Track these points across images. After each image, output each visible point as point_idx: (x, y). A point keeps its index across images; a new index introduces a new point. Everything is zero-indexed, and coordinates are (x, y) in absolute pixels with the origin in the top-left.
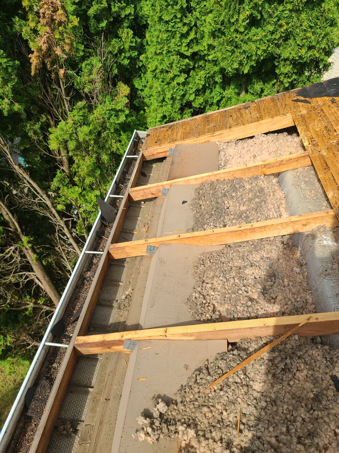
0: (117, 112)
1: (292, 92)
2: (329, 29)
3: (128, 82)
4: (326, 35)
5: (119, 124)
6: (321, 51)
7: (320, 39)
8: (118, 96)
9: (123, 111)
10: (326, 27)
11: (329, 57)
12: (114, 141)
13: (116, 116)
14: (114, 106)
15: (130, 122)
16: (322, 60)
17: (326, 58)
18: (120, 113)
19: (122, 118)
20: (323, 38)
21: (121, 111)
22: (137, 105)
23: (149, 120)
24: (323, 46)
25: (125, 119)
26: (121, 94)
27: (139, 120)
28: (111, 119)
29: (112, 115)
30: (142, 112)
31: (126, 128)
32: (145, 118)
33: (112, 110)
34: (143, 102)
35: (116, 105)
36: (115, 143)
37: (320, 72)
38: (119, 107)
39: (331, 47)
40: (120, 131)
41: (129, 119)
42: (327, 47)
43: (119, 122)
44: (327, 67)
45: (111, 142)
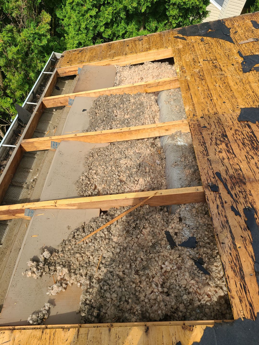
0: (40, 37)
1: (175, 31)
3: (52, 12)
5: (42, 46)
8: (42, 22)
9: (46, 36)
11: (207, 6)
12: (39, 61)
13: (39, 39)
14: (37, 31)
15: (52, 46)
16: (201, 8)
17: (204, 6)
18: (43, 37)
19: (44, 42)
21: (43, 35)
22: (59, 32)
23: (68, 46)
25: (47, 42)
26: (44, 21)
27: (60, 45)
28: (35, 41)
29: (35, 38)
30: (62, 38)
32: (65, 44)
33: (35, 33)
34: (64, 31)
35: (40, 30)
36: (40, 63)
37: (200, 18)
38: (42, 32)
40: (44, 53)
41: (52, 44)
43: (42, 45)
44: (205, 14)
45: (37, 62)
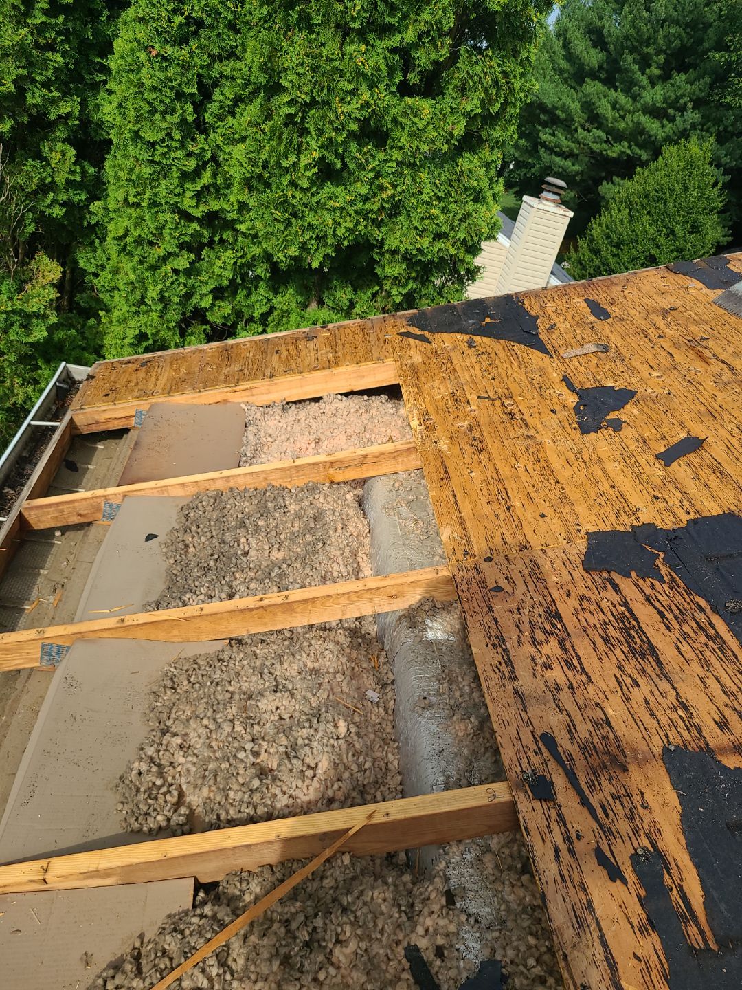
0: (27, 320)
1: (400, 317)
2: (470, 206)
3: (63, 255)
4: (466, 216)
5: (31, 344)
6: (459, 243)
7: (456, 223)
8: (34, 282)
9: (45, 317)
10: (467, 203)
11: (474, 256)
12: (20, 381)
13: (23, 326)
14: (18, 305)
15: (62, 341)
16: (462, 261)
17: (468, 258)
18: (34, 321)
19: (39, 333)
20: (461, 220)
21: (37, 315)
22: (82, 305)
23: (108, 340)
24: (461, 236)
25: (45, 334)
26: (40, 279)
27: (85, 338)
28: (10, 331)
29: (12, 324)
30: (92, 321)
31: (50, 351)
32: (101, 335)
33: (14, 311)
34: (98, 301)
35: (27, 302)
36: (23, 384)
37: (461, 281)
38: (33, 307)
39: (475, 239)
40: (36, 360)
41: (61, 334)
42: (469, 238)
43: (31, 340)
44: (473, 273)
45: (12, 382)
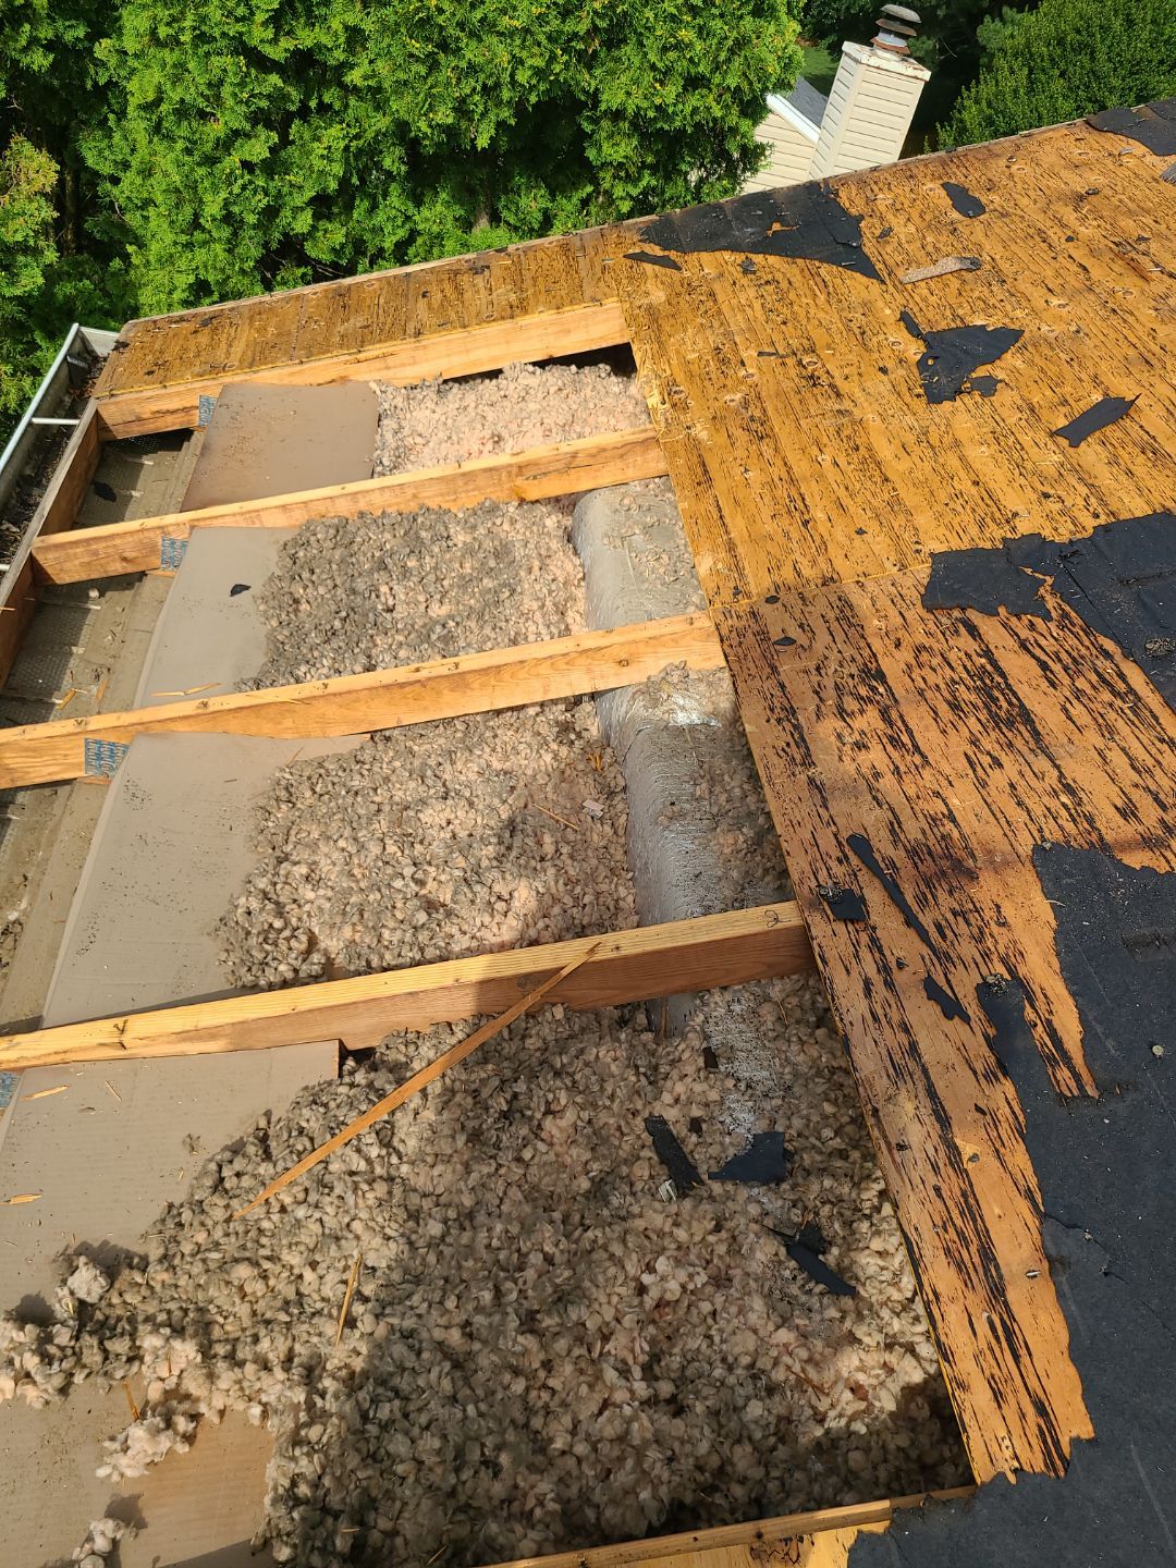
0: (9, 256)
1: (629, 229)
2: (748, 23)
3: (59, 144)
4: (741, 43)
5: (19, 300)
6: (727, 97)
7: (723, 56)
8: (13, 191)
9: (36, 252)
10: (741, 17)
11: (755, 123)
12: (8, 369)
13: (3, 267)
15: (69, 299)
16: (734, 130)
17: (745, 125)
18: (21, 259)
19: (31, 279)
20: (732, 51)
21: (24, 248)
22: (98, 236)
23: (146, 297)
24: (732, 82)
25: (41, 281)
26: (24, 186)
27: (106, 294)
30: (116, 264)
31: (47, 315)
32: (131, 288)
34: (124, 229)
35: (4, 225)
36: (13, 375)
37: (732, 175)
38: (16, 233)
39: (758, 86)
40: (32, 332)
41: (66, 289)
42: (745, 86)
43: (18, 292)
44: (752, 156)
